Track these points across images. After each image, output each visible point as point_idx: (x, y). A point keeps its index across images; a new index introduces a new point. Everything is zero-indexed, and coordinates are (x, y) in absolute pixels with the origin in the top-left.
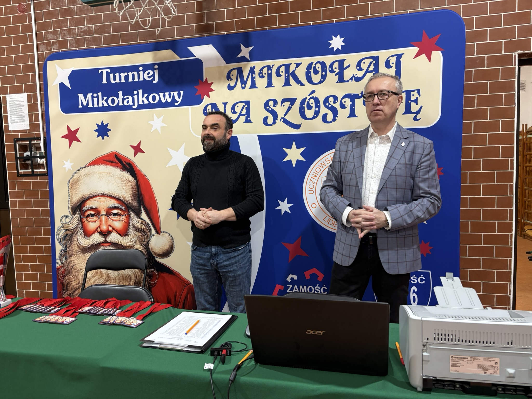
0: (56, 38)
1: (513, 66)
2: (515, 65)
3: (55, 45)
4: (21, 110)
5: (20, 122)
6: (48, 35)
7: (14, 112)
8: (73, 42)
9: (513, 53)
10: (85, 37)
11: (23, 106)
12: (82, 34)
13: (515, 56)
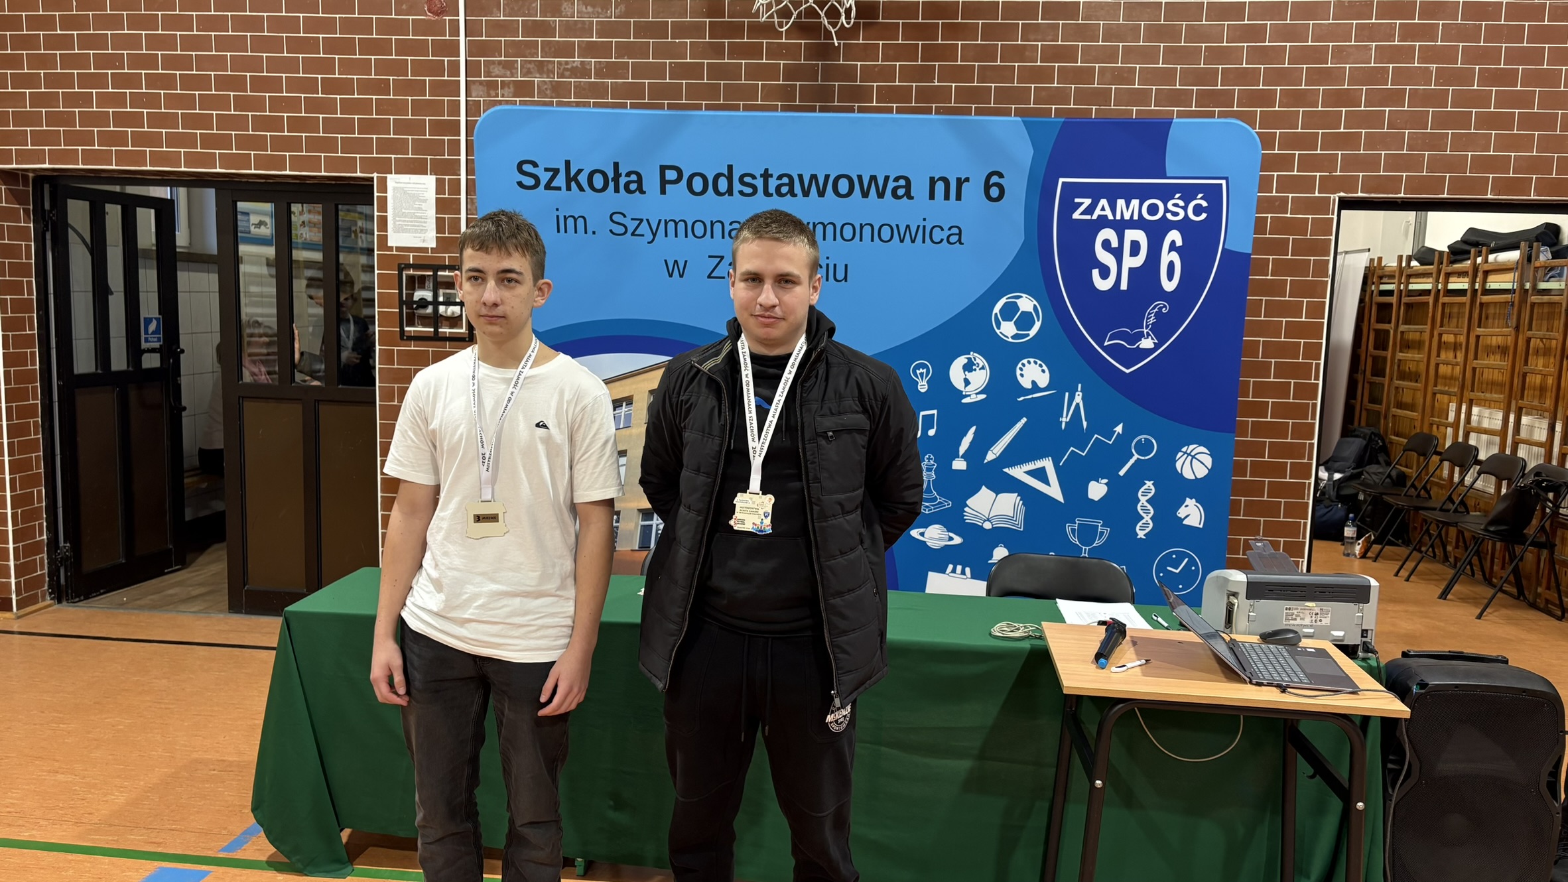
0: (508, 75)
1: (1330, 216)
2: (1333, 214)
3: (506, 89)
4: (420, 209)
5: (416, 231)
6: (492, 67)
7: (403, 211)
8: (546, 87)
9: (1332, 196)
10: (573, 80)
11: (425, 201)
12: (567, 73)
13: (1334, 200)
